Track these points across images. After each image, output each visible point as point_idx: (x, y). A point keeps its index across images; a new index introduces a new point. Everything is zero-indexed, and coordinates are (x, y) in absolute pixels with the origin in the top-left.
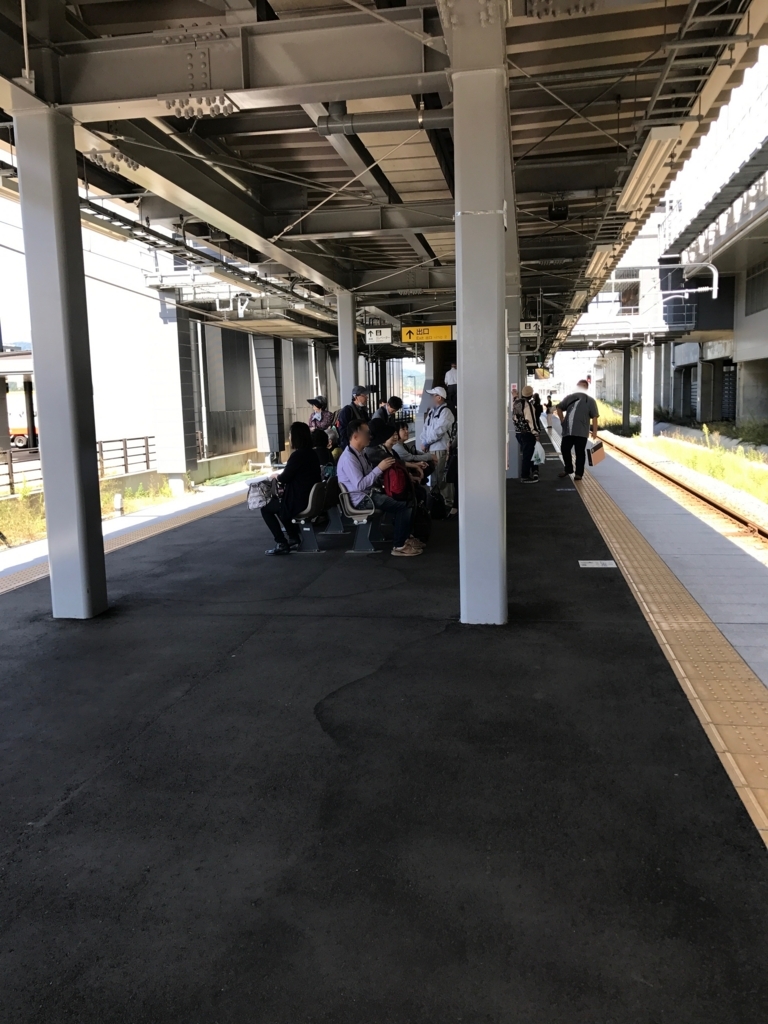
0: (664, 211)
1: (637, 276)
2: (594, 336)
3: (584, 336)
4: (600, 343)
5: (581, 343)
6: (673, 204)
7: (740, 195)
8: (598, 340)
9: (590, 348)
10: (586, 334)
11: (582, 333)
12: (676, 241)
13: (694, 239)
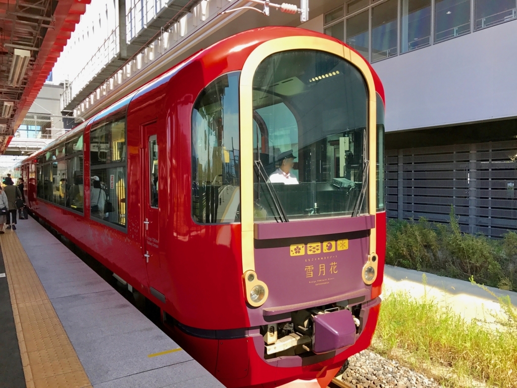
0: (63, 88)
1: (49, 118)
2: (24, 148)
3: (18, 148)
4: (28, 152)
5: (18, 151)
6: (68, 85)
7: (98, 87)
8: (26, 150)
9: (23, 155)
10: (20, 147)
11: (17, 146)
12: (70, 104)
13: (78, 104)
